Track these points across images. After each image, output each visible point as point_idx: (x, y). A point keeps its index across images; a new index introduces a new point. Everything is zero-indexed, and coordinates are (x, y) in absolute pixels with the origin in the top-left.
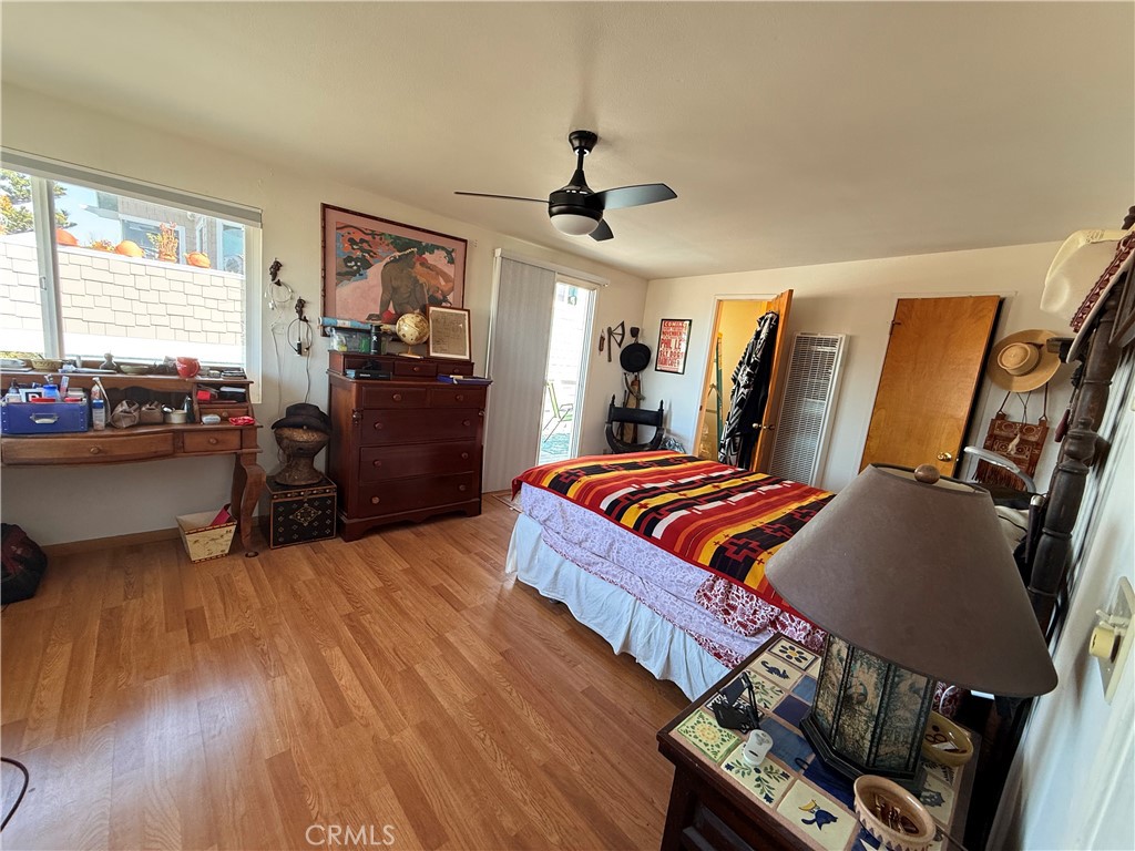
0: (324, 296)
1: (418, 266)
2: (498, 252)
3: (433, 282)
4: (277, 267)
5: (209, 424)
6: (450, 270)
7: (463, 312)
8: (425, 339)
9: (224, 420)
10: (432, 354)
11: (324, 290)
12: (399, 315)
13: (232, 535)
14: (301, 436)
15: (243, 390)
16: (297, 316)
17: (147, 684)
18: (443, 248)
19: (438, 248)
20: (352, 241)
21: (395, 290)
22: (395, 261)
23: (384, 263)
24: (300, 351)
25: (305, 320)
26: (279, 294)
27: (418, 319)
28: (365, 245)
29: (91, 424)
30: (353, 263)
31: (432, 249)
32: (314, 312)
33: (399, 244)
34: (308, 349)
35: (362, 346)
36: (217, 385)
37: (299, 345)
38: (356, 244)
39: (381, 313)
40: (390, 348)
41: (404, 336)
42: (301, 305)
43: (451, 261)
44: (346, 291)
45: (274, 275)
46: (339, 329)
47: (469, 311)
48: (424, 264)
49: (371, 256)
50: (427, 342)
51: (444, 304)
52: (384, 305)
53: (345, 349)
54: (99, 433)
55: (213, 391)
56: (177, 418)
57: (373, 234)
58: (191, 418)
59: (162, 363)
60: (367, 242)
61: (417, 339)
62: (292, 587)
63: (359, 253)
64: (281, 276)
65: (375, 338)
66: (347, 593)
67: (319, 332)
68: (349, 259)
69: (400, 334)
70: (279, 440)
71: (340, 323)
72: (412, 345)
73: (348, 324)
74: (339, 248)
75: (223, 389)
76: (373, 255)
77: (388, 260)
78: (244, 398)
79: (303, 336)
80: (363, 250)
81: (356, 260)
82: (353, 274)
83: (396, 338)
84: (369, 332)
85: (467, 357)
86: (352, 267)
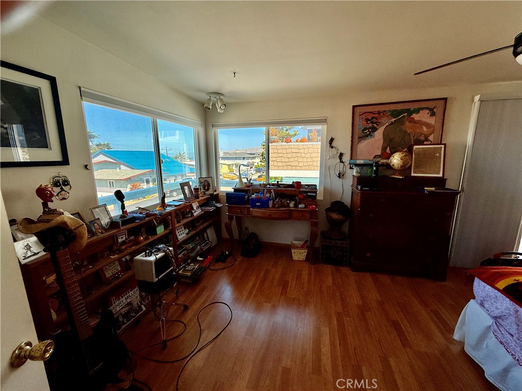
0: (352, 150)
1: (407, 123)
2: (477, 98)
3: (418, 131)
4: (332, 140)
5: (301, 208)
6: (432, 121)
7: (440, 146)
8: (408, 166)
9: (306, 207)
10: (413, 174)
11: (352, 147)
12: (392, 153)
13: (306, 253)
14: (335, 216)
15: (314, 194)
16: (339, 161)
17: (265, 304)
18: (426, 108)
19: (422, 109)
20: (367, 120)
21: (391, 140)
22: (392, 123)
23: (384, 127)
24: (339, 177)
25: (342, 162)
26: (332, 151)
27: (403, 155)
28: (374, 120)
29: (268, 206)
30: (367, 131)
31: (417, 111)
32: (347, 158)
33: (395, 114)
34: (343, 175)
35: (368, 172)
36: (306, 192)
37: (339, 174)
38: (369, 120)
39: (382, 154)
40: (384, 172)
41: (393, 165)
42: (341, 155)
43: (433, 114)
44: (363, 146)
45: (331, 144)
46: (356, 165)
47: (445, 145)
48: (412, 121)
49: (377, 125)
50: (410, 167)
51: (425, 143)
52: (384, 149)
53: (359, 175)
54: (270, 209)
55: (305, 194)
56: (292, 205)
57: (379, 113)
58: (296, 205)
59: (291, 183)
60: (374, 118)
61: (401, 167)
62: (321, 286)
63: (371, 125)
64: (334, 144)
65: (375, 168)
66: (343, 300)
67: (348, 167)
68: (365, 129)
69: (391, 164)
70: (327, 216)
71: (358, 162)
72: (399, 170)
73: (362, 162)
74: (361, 124)
75: (308, 194)
76: (378, 124)
77: (387, 124)
78: (314, 197)
79: (341, 170)
80: (372, 123)
81: (370, 128)
82: (367, 136)
83: (389, 166)
84: (371, 165)
85: (441, 175)
86: (366, 133)
